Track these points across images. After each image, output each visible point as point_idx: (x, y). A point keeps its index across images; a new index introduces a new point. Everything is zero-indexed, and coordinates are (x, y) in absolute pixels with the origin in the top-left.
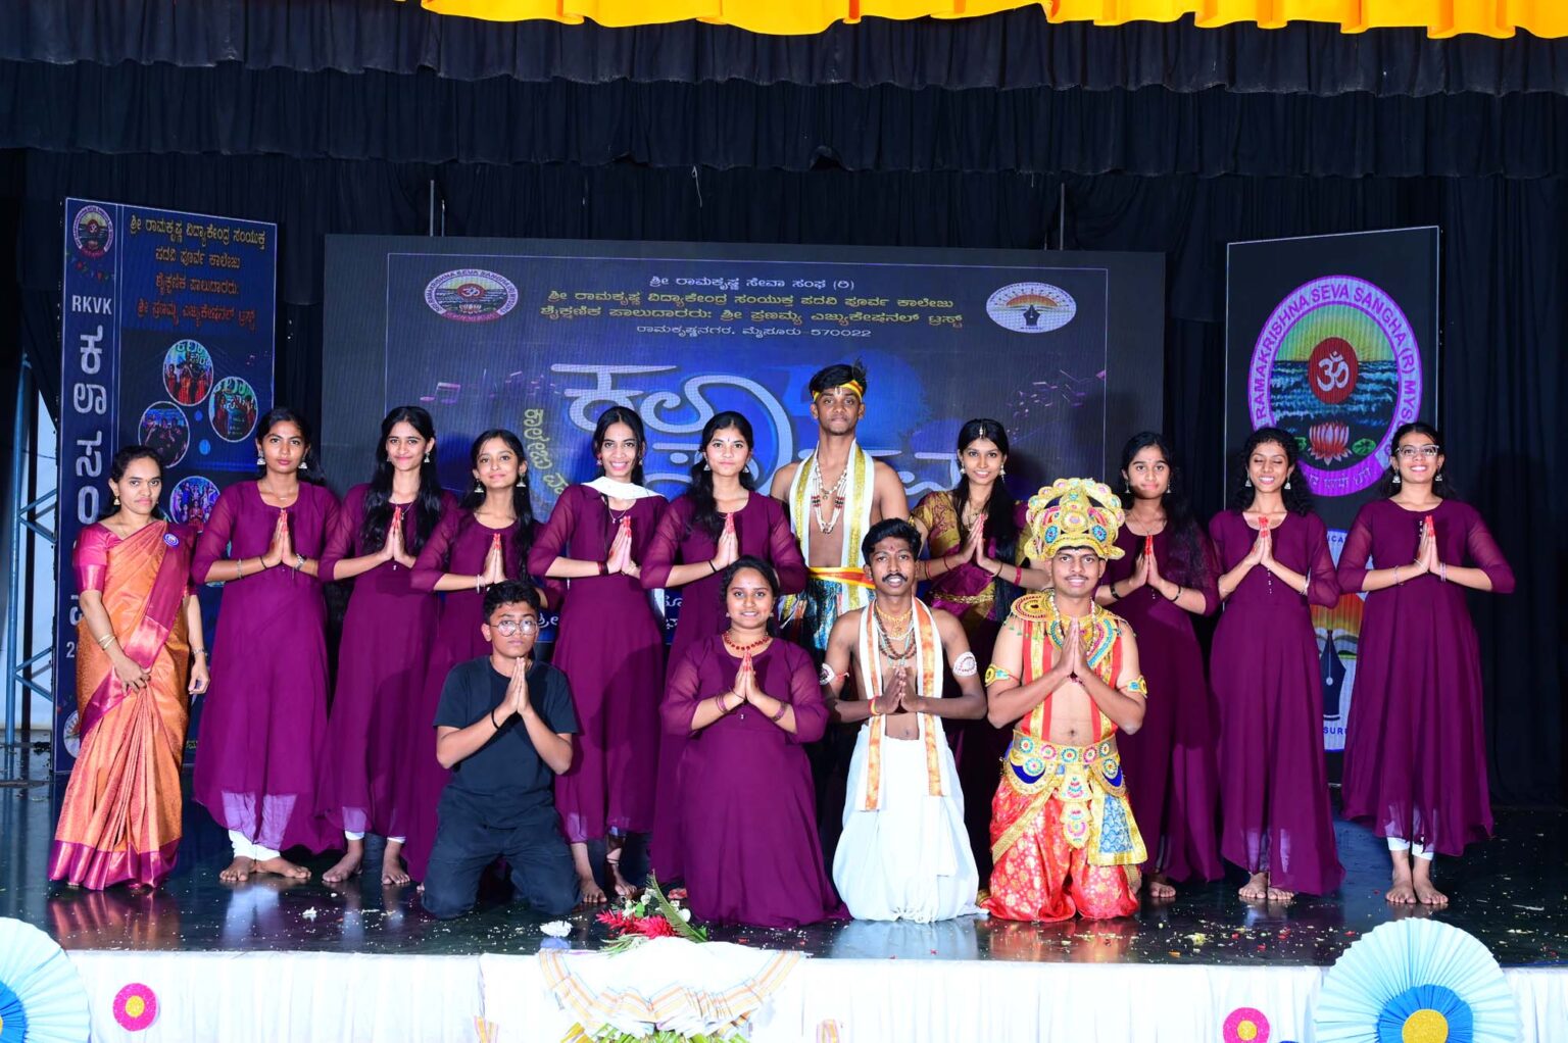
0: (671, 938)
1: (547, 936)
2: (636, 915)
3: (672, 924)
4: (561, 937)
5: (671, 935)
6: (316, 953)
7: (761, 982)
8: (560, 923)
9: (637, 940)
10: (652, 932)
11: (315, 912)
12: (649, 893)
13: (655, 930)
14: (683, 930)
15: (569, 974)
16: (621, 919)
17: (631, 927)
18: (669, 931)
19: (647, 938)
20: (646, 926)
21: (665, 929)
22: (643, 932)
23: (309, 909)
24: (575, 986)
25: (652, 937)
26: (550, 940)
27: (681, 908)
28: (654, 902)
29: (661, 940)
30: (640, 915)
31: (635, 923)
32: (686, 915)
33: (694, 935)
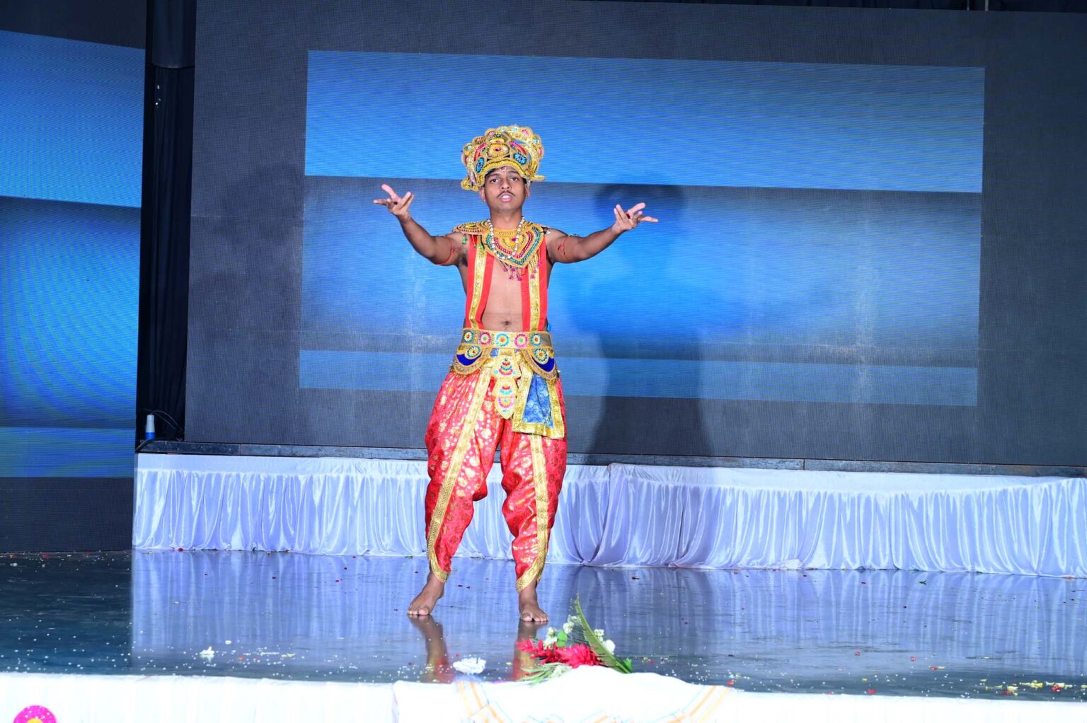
0: (595, 666)
1: (460, 673)
2: (558, 645)
3: (596, 653)
4: (475, 674)
5: (594, 664)
6: (223, 678)
7: (691, 714)
8: (473, 660)
9: (560, 667)
10: (576, 661)
11: (213, 652)
12: (572, 621)
13: (579, 658)
14: (607, 661)
15: (488, 702)
16: (542, 649)
17: (551, 656)
18: (592, 659)
19: (570, 667)
20: (568, 655)
21: (589, 658)
22: (565, 661)
23: (207, 649)
24: (495, 715)
25: (574, 666)
26: (464, 677)
27: (605, 639)
28: (577, 629)
29: (584, 669)
30: (560, 644)
31: (559, 651)
32: (610, 646)
33: (619, 667)
